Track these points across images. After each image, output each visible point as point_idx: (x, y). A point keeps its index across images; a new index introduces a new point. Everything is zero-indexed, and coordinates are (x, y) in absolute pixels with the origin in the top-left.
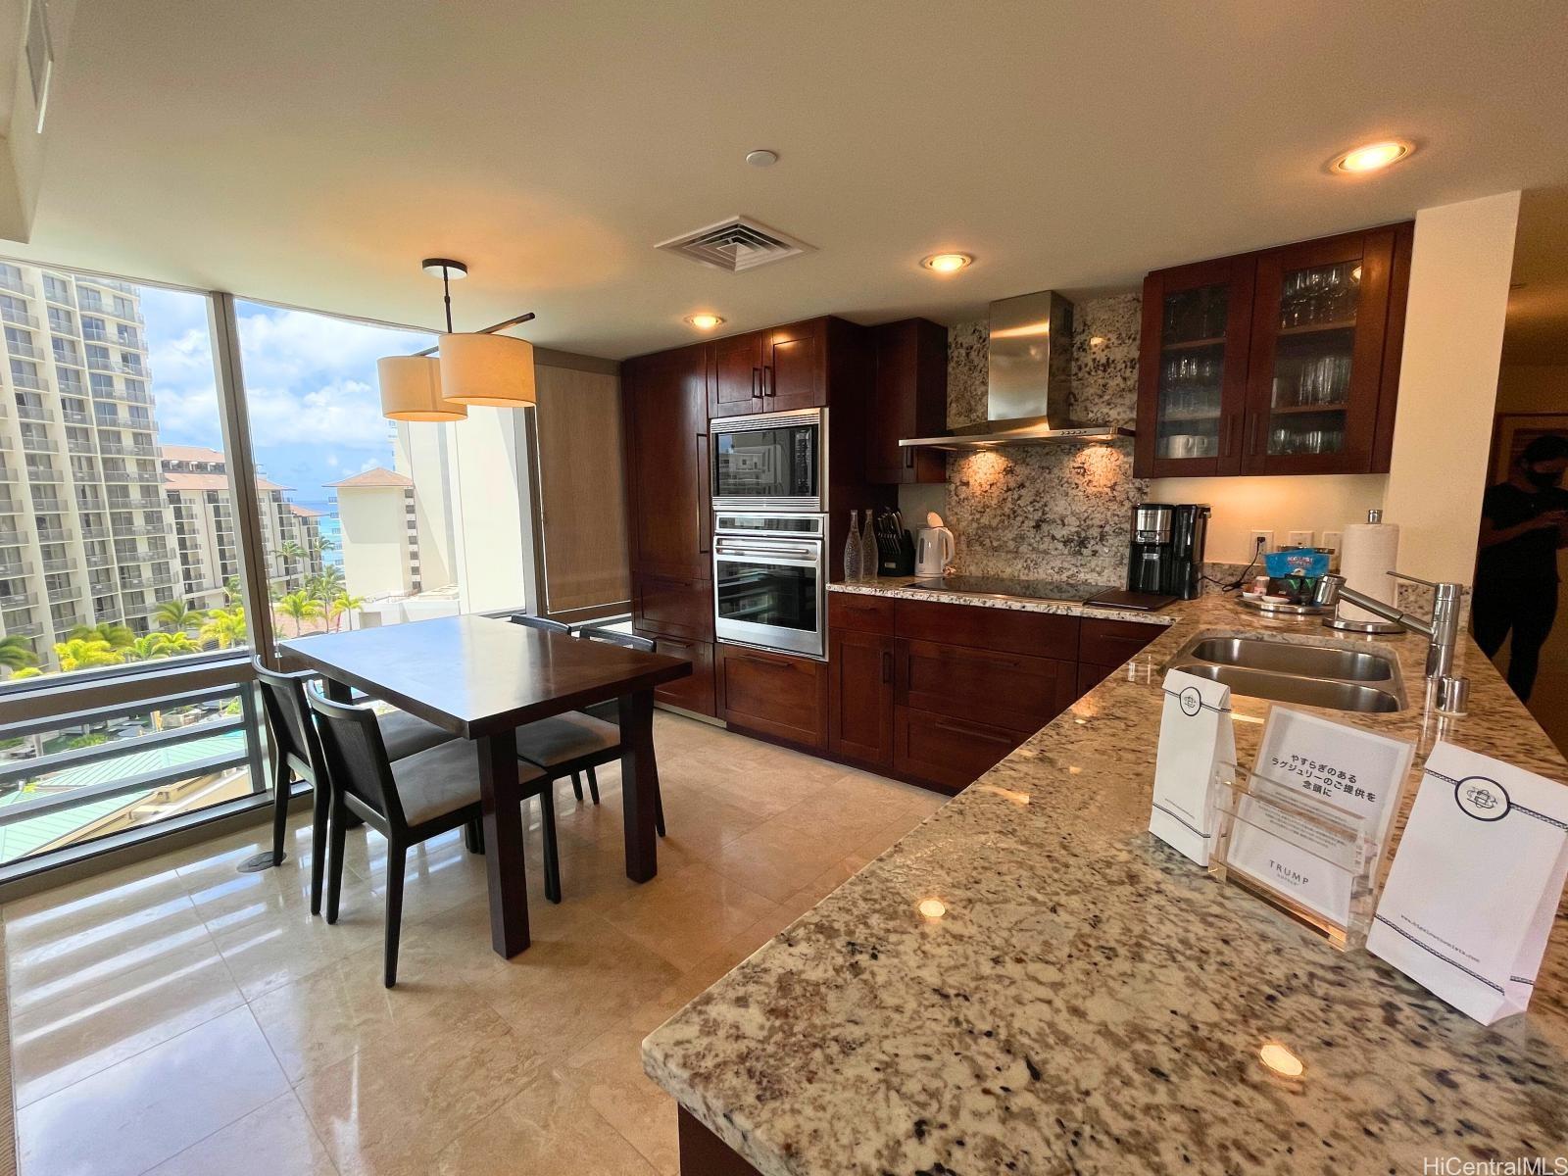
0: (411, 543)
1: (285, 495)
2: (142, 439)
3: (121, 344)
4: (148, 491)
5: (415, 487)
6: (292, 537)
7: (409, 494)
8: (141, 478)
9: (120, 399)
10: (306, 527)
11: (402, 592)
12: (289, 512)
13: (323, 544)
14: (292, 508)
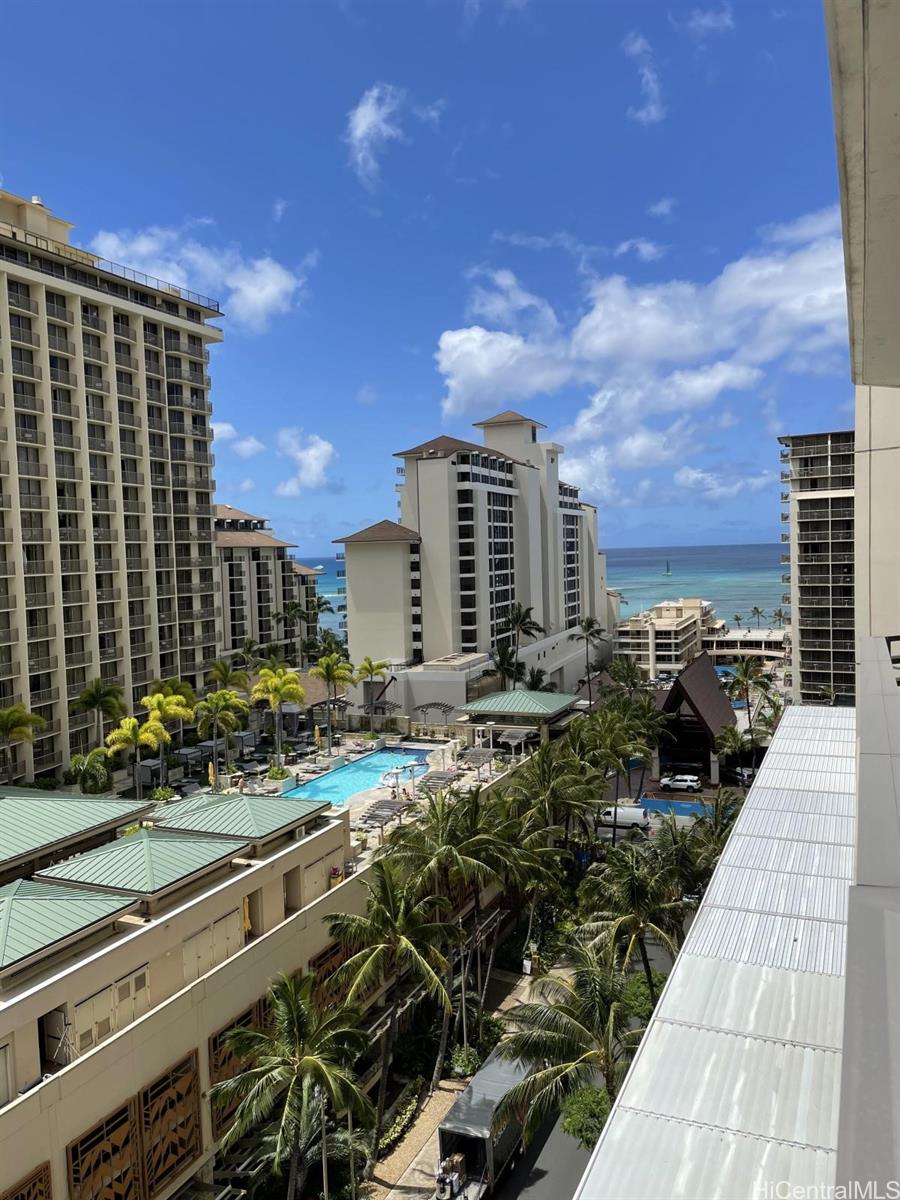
0: (414, 605)
1: (289, 552)
2: (204, 498)
3: (192, 407)
4: (204, 549)
5: (420, 539)
6: (292, 597)
7: (415, 549)
8: (200, 537)
9: (189, 460)
10: (304, 586)
11: (403, 661)
12: (291, 570)
13: (322, 605)
14: (294, 566)
